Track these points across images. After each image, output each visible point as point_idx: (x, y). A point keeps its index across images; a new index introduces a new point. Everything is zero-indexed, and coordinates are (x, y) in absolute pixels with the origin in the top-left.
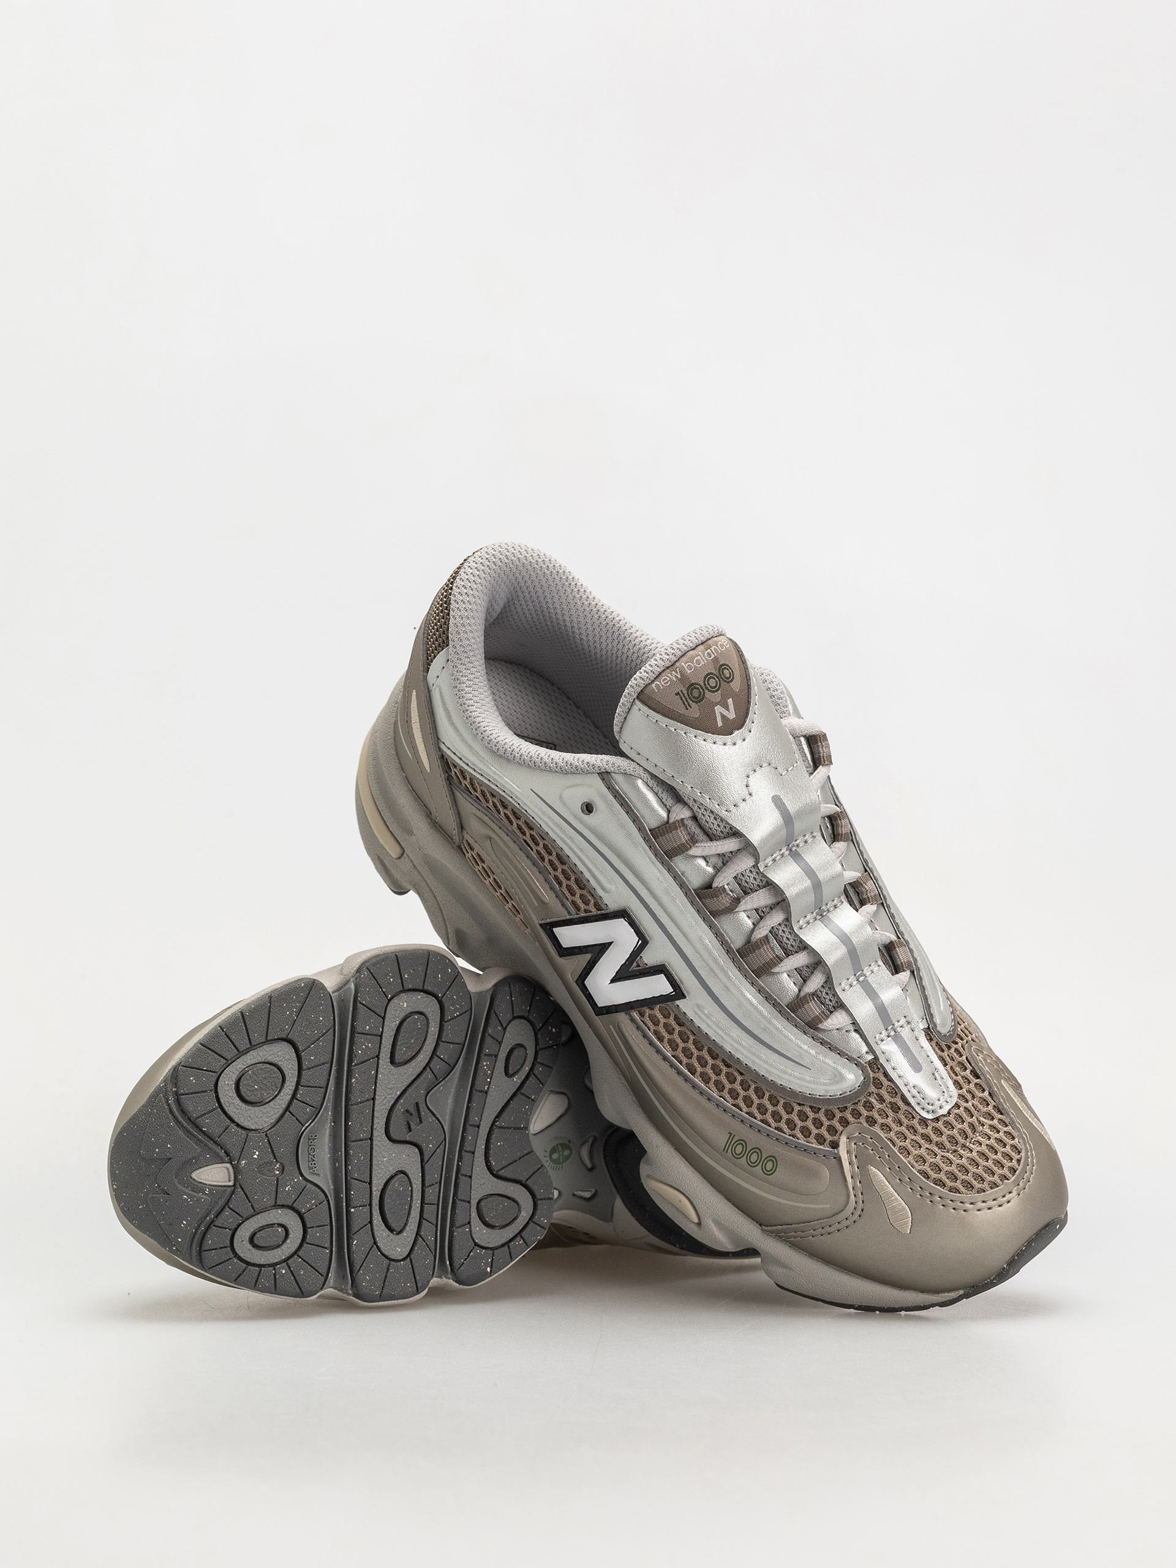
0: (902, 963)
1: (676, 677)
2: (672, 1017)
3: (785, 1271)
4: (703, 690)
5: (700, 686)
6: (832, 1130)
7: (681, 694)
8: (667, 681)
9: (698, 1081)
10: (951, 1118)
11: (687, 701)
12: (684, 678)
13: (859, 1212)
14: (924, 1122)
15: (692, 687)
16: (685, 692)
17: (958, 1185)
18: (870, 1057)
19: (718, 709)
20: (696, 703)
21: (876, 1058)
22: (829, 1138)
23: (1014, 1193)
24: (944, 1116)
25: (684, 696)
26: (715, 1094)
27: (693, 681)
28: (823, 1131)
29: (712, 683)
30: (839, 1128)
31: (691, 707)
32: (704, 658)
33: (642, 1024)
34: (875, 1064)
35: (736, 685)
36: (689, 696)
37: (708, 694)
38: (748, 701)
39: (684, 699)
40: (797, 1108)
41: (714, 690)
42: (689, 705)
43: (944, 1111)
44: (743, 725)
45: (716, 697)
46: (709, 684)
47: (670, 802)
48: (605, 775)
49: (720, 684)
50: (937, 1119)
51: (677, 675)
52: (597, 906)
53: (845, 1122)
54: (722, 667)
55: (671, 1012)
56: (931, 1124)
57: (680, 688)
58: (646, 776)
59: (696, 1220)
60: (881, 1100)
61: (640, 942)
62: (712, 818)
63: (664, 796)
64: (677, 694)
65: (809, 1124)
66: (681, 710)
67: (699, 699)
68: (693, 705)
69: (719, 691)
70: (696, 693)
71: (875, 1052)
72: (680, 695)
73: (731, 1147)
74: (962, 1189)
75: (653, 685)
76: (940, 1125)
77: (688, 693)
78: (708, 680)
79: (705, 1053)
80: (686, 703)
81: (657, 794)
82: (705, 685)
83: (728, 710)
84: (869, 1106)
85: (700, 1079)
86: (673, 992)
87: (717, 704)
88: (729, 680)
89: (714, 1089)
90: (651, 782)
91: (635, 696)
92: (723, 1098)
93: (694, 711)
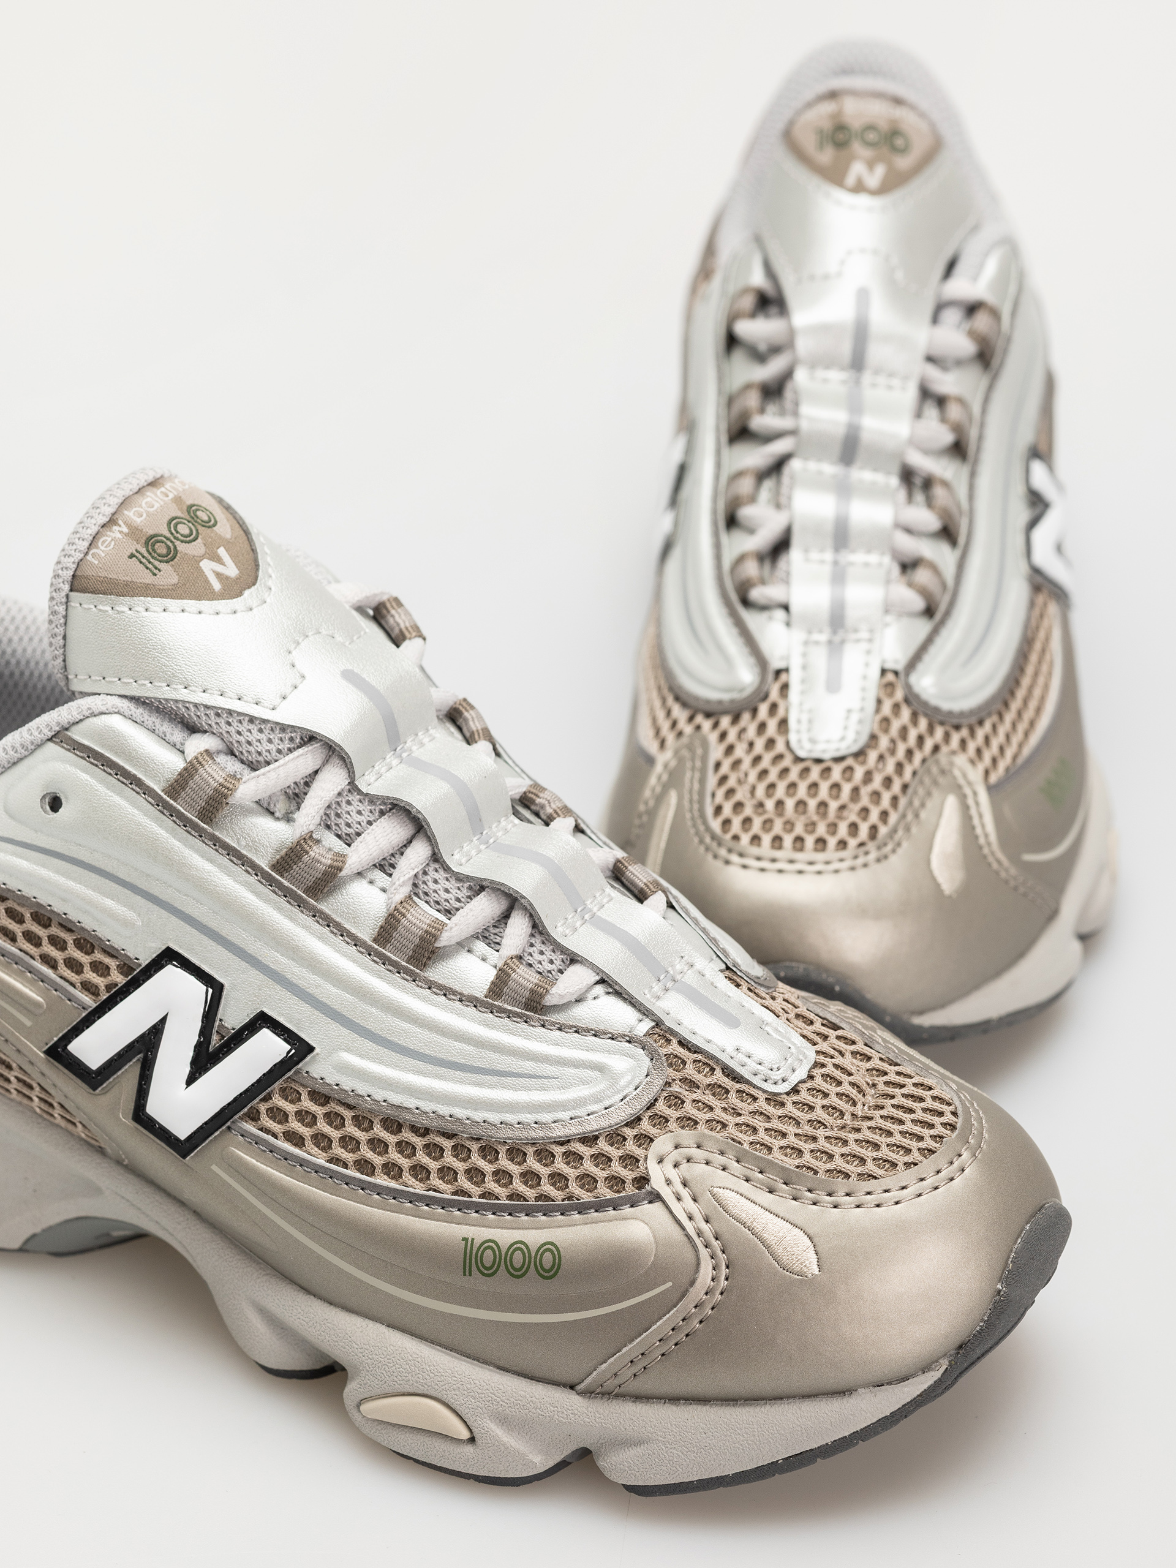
0: (645, 884)
1: (121, 532)
2: (304, 1096)
3: (639, 1450)
4: (172, 542)
5: (165, 537)
6: (630, 1160)
7: (138, 555)
8: (107, 543)
9: (382, 1180)
10: (819, 1082)
11: (150, 562)
12: (134, 532)
13: (724, 1272)
14: (774, 1099)
15: (151, 541)
16: (143, 551)
17: (870, 1167)
18: (647, 1025)
19: (207, 566)
20: (167, 562)
21: (658, 1023)
22: (628, 1175)
23: (966, 1155)
24: (804, 1081)
25: (143, 557)
26: (419, 1189)
27: (151, 532)
28: (617, 1168)
29: (183, 529)
30: (638, 1152)
31: (160, 571)
32: (157, 499)
33: (260, 1133)
34: (662, 1031)
35: (224, 528)
36: (150, 554)
37: (181, 547)
38: (253, 550)
39: (144, 560)
40: (558, 1150)
41: (190, 539)
42: (156, 568)
43: (802, 1073)
44: (256, 580)
45: (196, 548)
46: (177, 532)
47: (177, 734)
48: (60, 737)
49: (197, 530)
50: (795, 1090)
51: (120, 529)
52: (126, 967)
53: (645, 1140)
54: (192, 510)
55: (301, 1089)
56: (789, 1101)
57: (132, 547)
58: (125, 705)
59: (465, 1434)
60: (692, 1085)
61: (210, 991)
62: (255, 732)
63: (166, 727)
64: (132, 556)
65: (589, 1166)
66: (145, 577)
67: (170, 556)
68: (162, 566)
69: (199, 540)
70: (161, 549)
71: (653, 1014)
72: (137, 558)
73: (473, 1260)
74: (879, 1172)
75: (89, 557)
76: (804, 1096)
77: (148, 551)
78: (176, 530)
79: (379, 1131)
80: (150, 566)
81: (153, 731)
82: (172, 534)
83: (223, 564)
84: (676, 1101)
85: (386, 1177)
86: (290, 1050)
87: (202, 558)
88: (209, 524)
89: (412, 1181)
90: (139, 712)
91: (67, 587)
92: (435, 1191)
93: (168, 575)
